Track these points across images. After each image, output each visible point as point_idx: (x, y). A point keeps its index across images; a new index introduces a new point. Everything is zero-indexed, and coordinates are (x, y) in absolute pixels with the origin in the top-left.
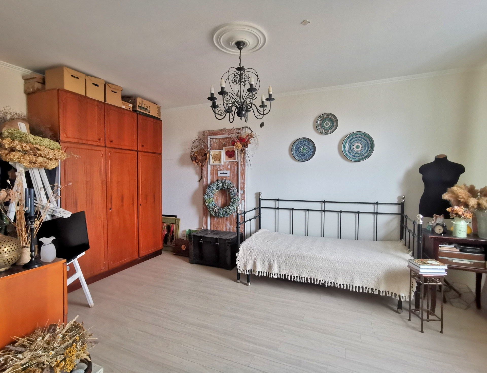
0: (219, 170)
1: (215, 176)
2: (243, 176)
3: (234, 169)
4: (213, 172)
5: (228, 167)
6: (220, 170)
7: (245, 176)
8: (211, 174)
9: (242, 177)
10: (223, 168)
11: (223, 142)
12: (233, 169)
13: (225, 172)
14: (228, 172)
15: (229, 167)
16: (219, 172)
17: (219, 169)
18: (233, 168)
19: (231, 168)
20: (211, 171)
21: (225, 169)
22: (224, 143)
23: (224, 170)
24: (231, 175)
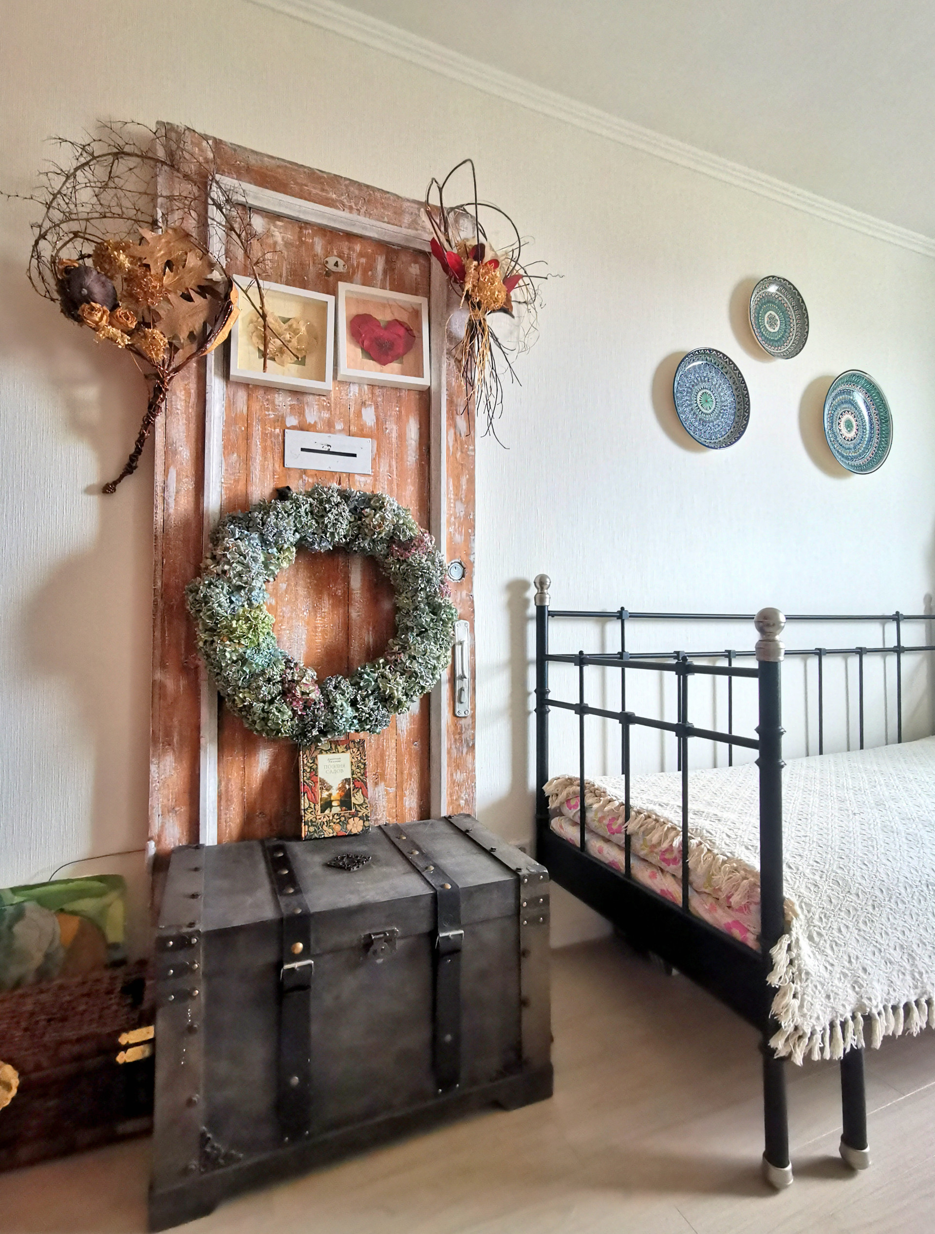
0: (293, 428)
1: (258, 459)
2: (464, 480)
3: (402, 437)
4: (248, 437)
5: (359, 415)
6: (302, 429)
7: (471, 481)
8: (228, 447)
9: (457, 487)
10: (326, 415)
11: (328, 254)
12: (394, 435)
13: (340, 442)
14: (364, 447)
15: (369, 416)
16: (295, 440)
17: (292, 421)
18: (392, 428)
19: (380, 422)
20: (230, 422)
21: (339, 426)
22: (332, 260)
23: (329, 427)
24: (383, 468)
